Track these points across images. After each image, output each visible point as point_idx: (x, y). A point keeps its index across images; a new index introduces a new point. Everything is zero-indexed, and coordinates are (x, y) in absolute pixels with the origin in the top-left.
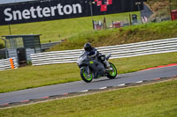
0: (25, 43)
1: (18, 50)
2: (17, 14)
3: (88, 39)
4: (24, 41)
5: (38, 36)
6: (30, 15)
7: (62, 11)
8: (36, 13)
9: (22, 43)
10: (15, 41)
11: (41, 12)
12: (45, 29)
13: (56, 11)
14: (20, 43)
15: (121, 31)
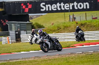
2: (49, 7)
5: (31, 23)
6: (57, 8)
7: (77, 7)
8: (60, 7)
11: (64, 6)
13: (73, 6)
15: (77, 23)
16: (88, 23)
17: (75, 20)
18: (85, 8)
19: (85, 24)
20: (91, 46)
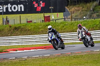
13: (7, 9)
15: (10, 27)
16: (22, 27)
17: (8, 23)
18: (19, 10)
19: (19, 27)
20: (25, 51)
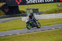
0: (33, 12)
1: (31, 14)
3: (55, 10)
4: (33, 10)
5: (38, 9)
6: (35, 2)
9: (32, 11)
10: (30, 11)
12: (40, 7)
14: (31, 11)
